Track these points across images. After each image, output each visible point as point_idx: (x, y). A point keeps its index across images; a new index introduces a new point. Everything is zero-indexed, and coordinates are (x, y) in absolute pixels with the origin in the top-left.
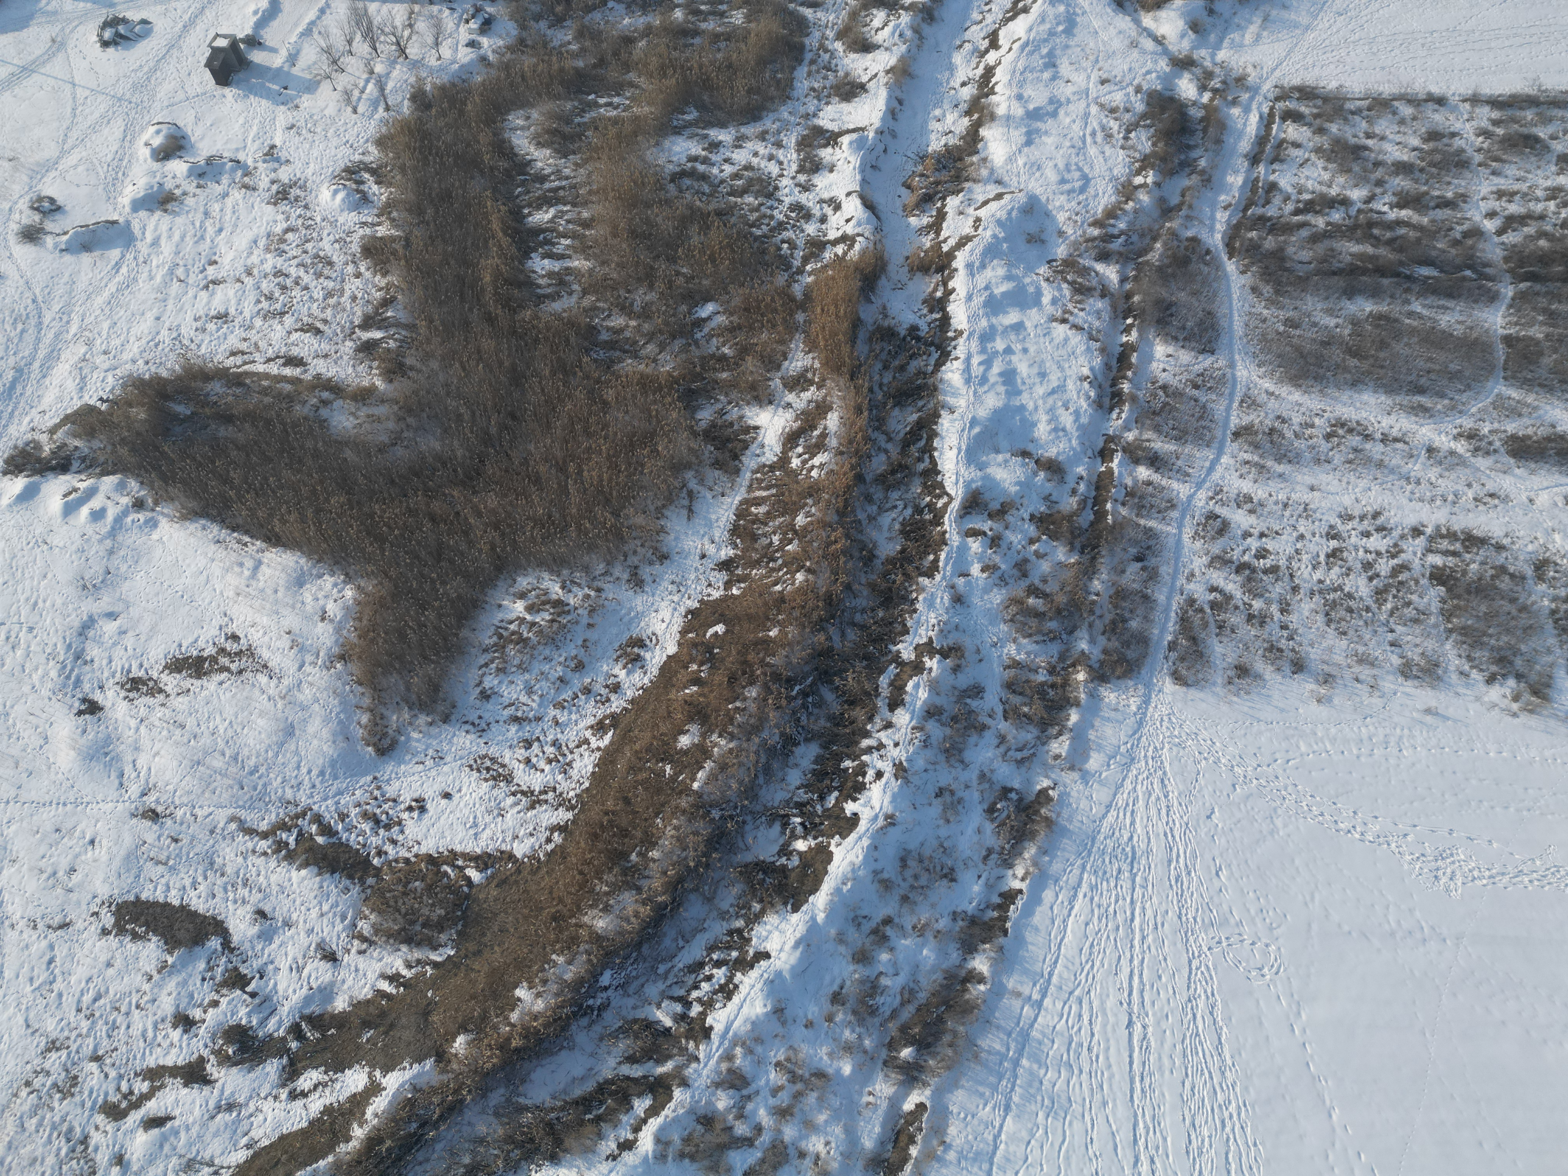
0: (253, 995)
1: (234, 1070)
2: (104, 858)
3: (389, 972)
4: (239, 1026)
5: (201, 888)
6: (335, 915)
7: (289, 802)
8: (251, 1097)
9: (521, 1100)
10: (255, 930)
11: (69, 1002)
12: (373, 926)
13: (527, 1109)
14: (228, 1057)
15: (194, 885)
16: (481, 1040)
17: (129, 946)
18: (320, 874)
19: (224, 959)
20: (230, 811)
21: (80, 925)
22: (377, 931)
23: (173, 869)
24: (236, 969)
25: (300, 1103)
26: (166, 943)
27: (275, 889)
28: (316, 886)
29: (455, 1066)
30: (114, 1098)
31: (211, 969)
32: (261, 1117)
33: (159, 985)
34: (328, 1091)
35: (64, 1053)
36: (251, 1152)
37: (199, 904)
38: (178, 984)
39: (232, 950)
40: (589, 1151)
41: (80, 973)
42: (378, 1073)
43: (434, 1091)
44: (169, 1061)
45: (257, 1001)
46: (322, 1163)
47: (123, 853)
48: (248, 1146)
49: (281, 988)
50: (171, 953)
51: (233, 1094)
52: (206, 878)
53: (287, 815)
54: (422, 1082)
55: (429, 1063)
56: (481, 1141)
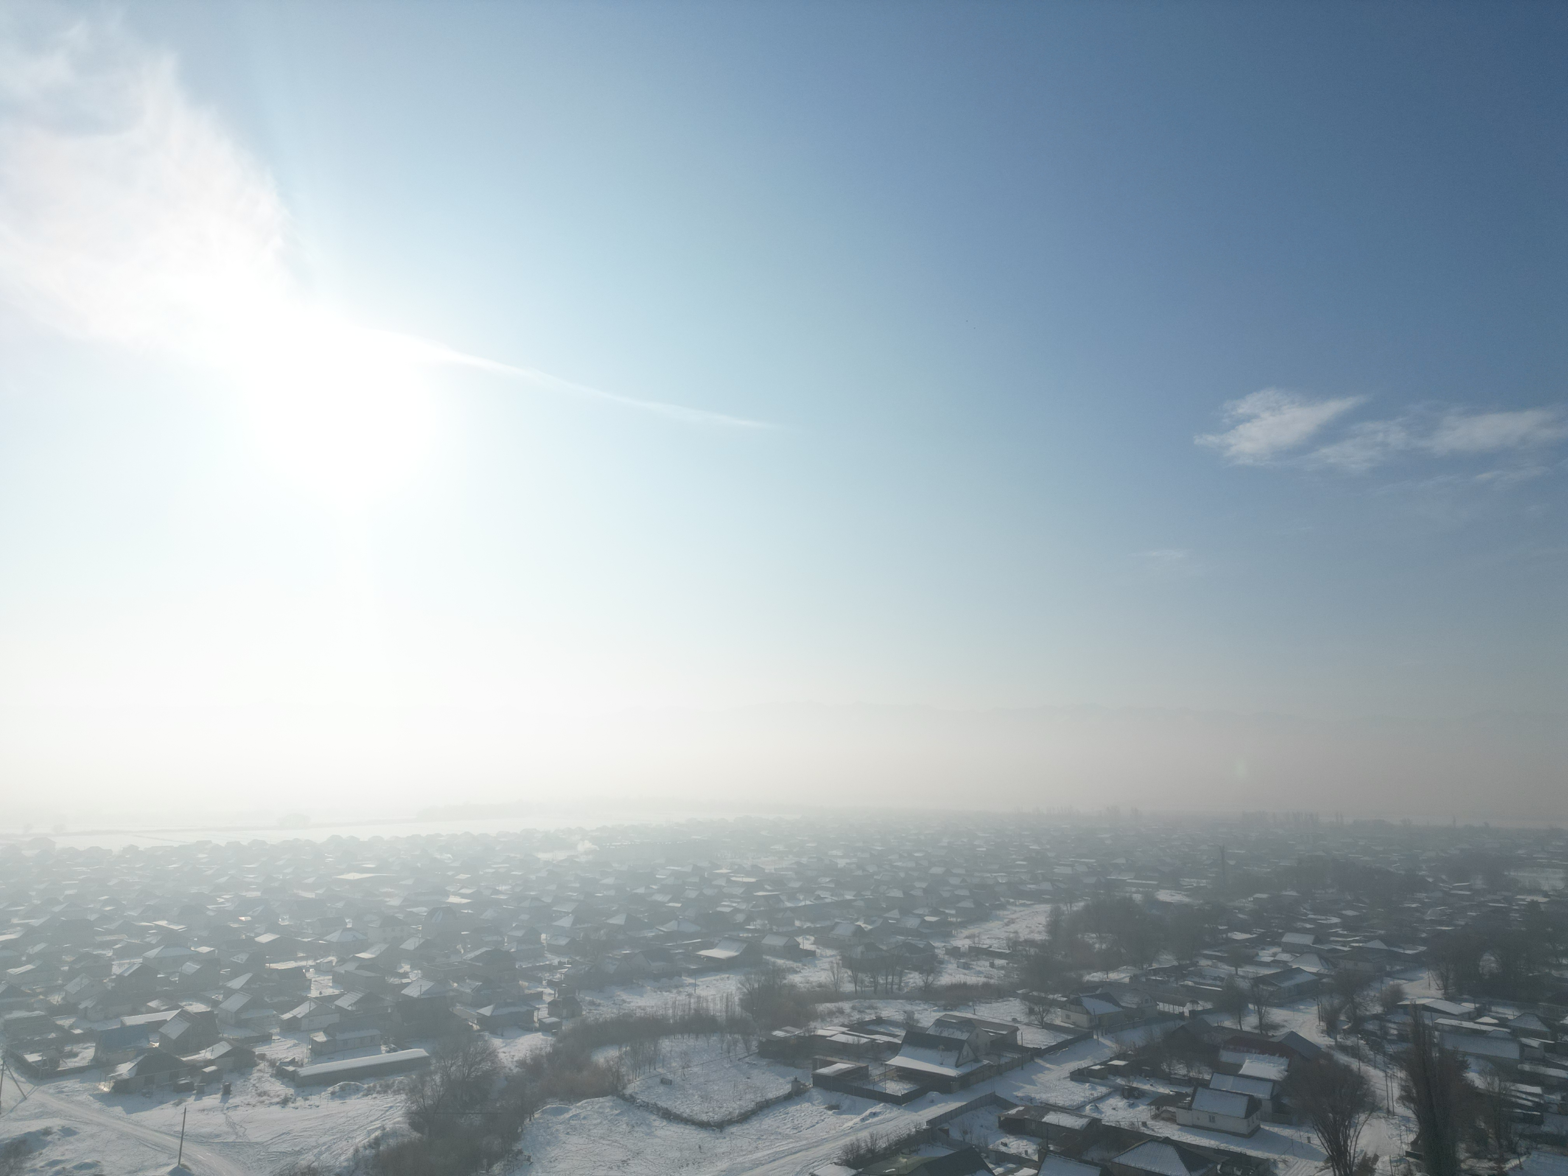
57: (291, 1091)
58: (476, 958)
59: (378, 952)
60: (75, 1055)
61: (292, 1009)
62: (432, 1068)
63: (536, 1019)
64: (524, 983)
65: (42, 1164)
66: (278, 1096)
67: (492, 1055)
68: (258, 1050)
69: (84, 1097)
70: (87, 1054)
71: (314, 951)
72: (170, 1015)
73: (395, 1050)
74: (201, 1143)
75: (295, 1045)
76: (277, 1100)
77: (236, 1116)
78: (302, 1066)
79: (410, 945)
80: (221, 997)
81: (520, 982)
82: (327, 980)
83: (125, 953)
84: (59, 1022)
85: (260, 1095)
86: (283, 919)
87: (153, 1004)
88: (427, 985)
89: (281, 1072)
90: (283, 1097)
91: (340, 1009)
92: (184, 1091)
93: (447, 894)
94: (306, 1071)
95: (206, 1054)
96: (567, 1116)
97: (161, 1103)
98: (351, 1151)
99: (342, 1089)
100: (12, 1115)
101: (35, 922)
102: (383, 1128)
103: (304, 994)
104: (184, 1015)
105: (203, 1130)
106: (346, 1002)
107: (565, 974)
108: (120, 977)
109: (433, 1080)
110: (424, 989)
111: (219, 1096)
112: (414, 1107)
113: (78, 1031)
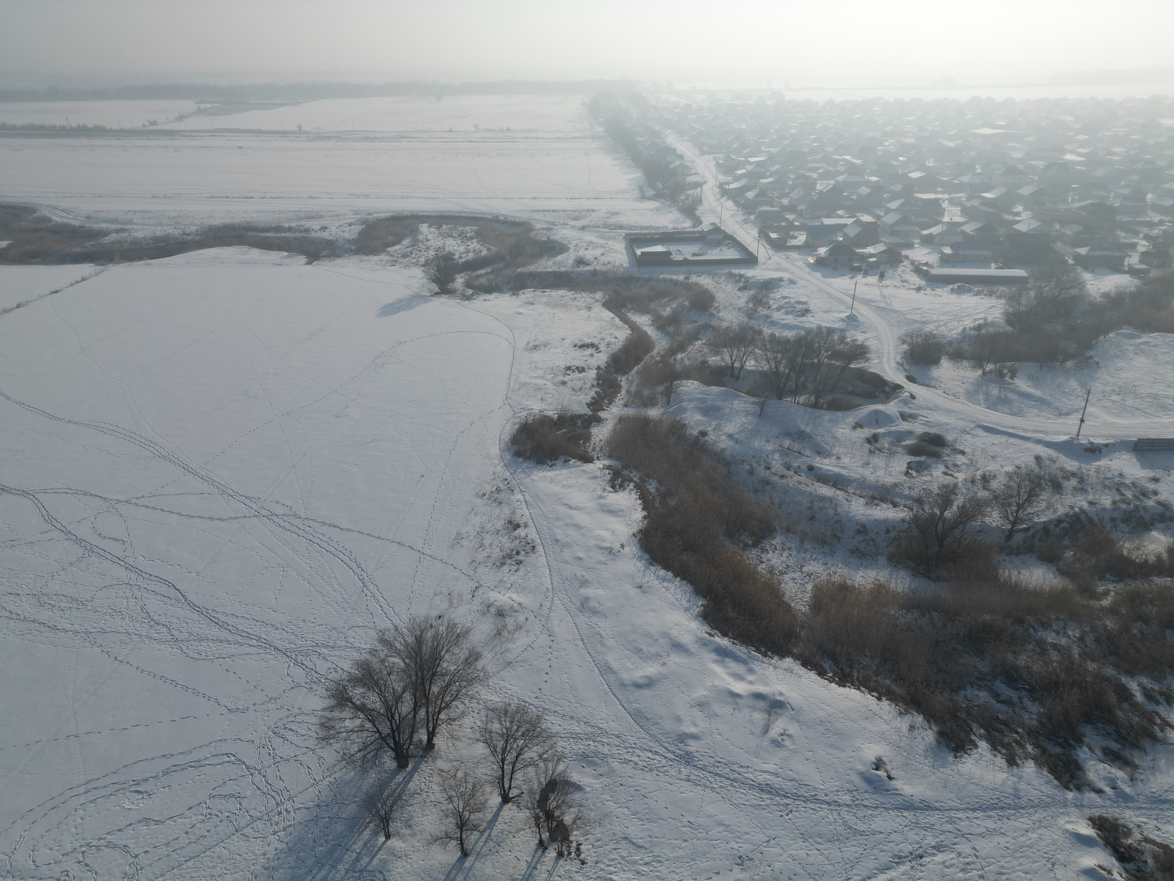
57: (923, 283)
58: (1081, 208)
59: (999, 194)
60: (796, 238)
61: (929, 228)
62: (1029, 286)
63: (1126, 263)
64: (1121, 234)
65: (779, 296)
66: (915, 284)
67: (1081, 285)
68: (904, 252)
69: (800, 264)
70: (801, 238)
71: (949, 187)
72: (850, 221)
73: (1002, 268)
74: (864, 304)
75: (929, 253)
76: (914, 287)
77: (888, 292)
78: (933, 267)
79: (1026, 191)
80: (882, 213)
81: (1118, 232)
82: (957, 210)
83: (824, 176)
84: (787, 216)
85: (903, 281)
86: (929, 162)
87: (840, 212)
88: (1034, 224)
89: (917, 269)
90: (918, 286)
91: (964, 233)
92: (857, 270)
93: (1064, 152)
94: (934, 271)
95: (870, 250)
96: (1138, 341)
97: (843, 275)
98: (960, 330)
99: (959, 288)
100: (764, 266)
101: (774, 150)
102: (985, 319)
103: (939, 218)
104: (858, 222)
105: (866, 297)
106: (969, 228)
107: (1164, 231)
108: (821, 192)
109: (1028, 294)
110: (1032, 227)
111: (877, 277)
112: (1011, 310)
113: (797, 224)
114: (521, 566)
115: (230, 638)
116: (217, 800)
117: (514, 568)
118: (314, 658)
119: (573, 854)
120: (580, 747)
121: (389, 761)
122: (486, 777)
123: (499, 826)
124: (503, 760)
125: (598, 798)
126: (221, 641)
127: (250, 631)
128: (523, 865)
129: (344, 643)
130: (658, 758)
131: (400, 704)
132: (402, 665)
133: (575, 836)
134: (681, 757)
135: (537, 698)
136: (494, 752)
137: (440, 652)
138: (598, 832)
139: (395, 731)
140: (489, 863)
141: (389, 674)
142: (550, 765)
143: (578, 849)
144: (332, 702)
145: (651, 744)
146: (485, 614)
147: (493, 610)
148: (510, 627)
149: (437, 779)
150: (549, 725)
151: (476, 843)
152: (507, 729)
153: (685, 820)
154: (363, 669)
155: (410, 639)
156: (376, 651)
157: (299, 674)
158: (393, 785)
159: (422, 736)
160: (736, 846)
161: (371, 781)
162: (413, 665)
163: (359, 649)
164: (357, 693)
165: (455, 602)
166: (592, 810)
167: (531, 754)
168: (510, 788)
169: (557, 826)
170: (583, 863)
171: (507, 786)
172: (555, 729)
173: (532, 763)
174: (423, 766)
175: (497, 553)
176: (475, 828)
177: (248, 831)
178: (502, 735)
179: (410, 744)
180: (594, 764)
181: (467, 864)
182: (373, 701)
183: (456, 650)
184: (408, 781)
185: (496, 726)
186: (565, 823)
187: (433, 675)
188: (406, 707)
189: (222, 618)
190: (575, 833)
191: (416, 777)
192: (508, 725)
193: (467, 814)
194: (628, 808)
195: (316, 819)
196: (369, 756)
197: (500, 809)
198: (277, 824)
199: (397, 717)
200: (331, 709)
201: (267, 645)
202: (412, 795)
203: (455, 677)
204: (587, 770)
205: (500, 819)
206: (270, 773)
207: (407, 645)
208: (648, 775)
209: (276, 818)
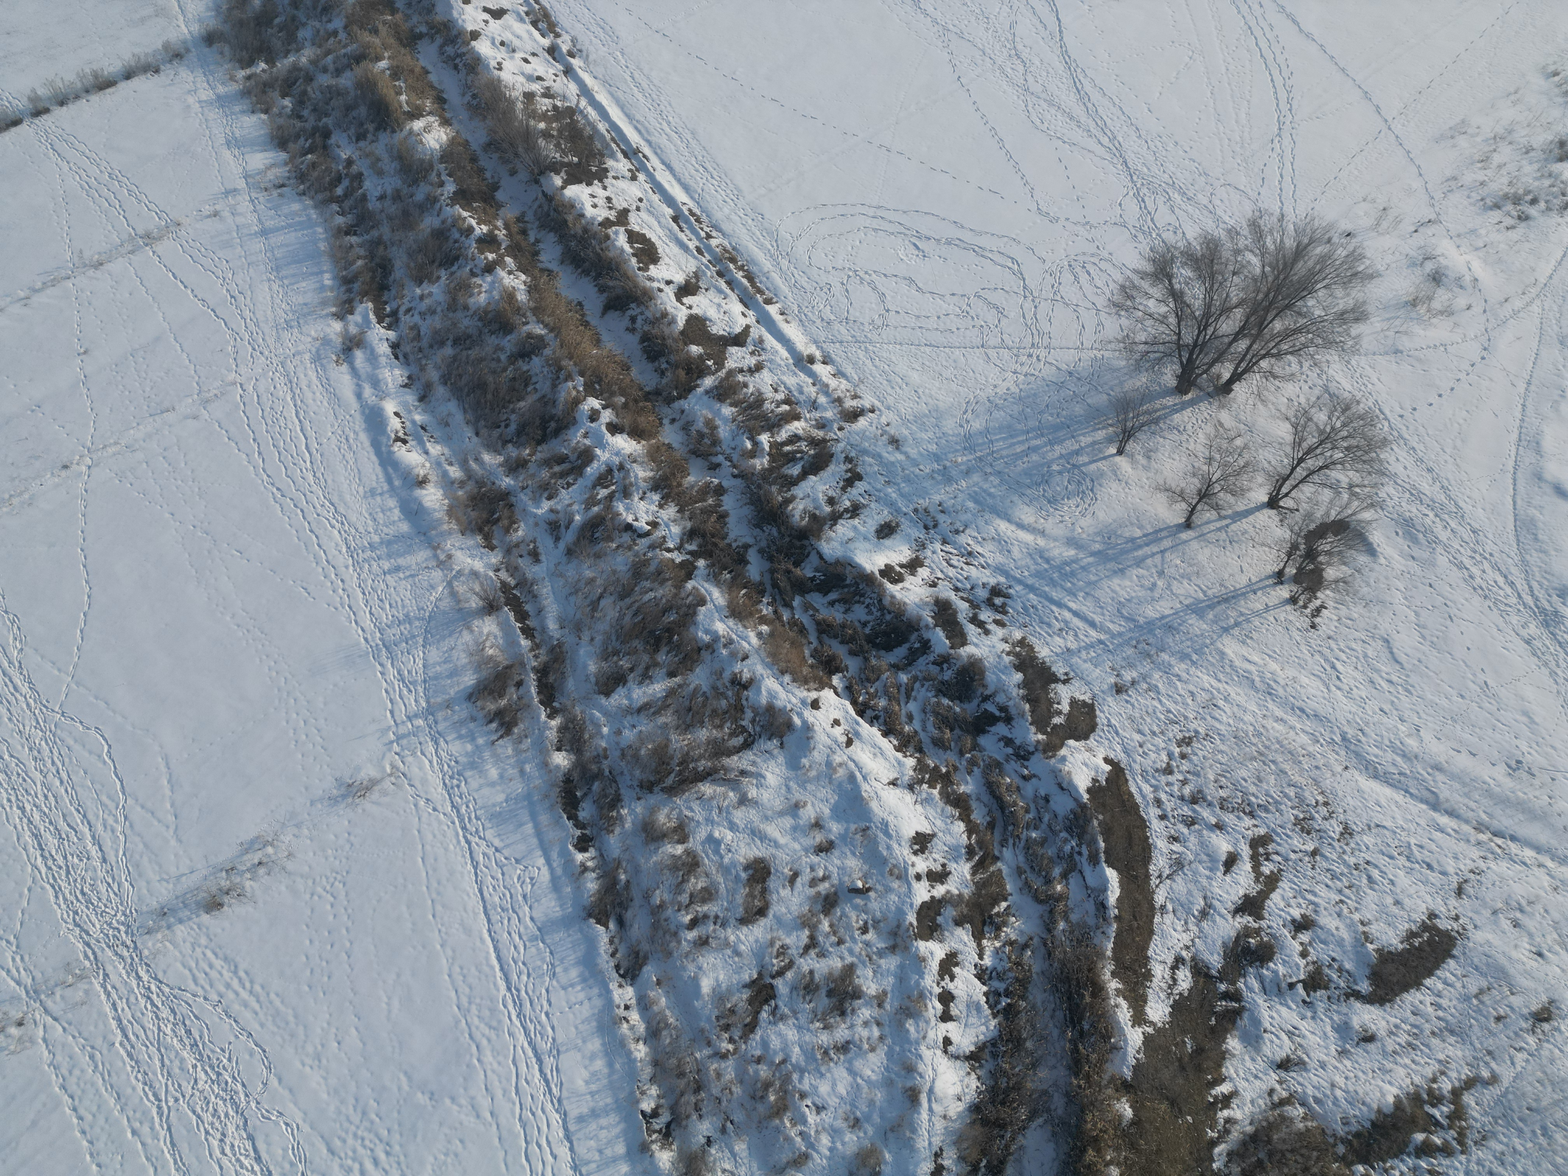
0: (1291, 986)
1: (1233, 934)
2: (1514, 954)
3: (1235, 1102)
4: (1270, 959)
5: (1430, 1009)
6: (1325, 1095)
7: (1484, 1138)
8: (1201, 931)
9: (1040, 1121)
10: (1356, 1023)
11: (1382, 861)
12: (1291, 1120)
13: (1030, 1118)
14: (1248, 936)
15: (1437, 1006)
16: (1115, 1129)
17: (1407, 926)
18: (1379, 1111)
19: (1342, 984)
20: (1506, 1083)
21: (1453, 902)
22: (1284, 1119)
23: (1466, 998)
24: (1326, 988)
25: (1170, 960)
26: (1390, 952)
27: (1389, 1065)
28: (1368, 1100)
29: (1110, 1091)
30: (1271, 848)
31: (1340, 970)
32: (1179, 928)
33: (1351, 926)
34: (1164, 986)
35: (1337, 837)
36: (1157, 906)
37: (1412, 997)
38: (1343, 940)
39: (1348, 996)
40: (959, 1140)
41: (1403, 880)
42: (1150, 1030)
43: (1102, 1061)
44: (1276, 896)
45: (1284, 985)
46: (1110, 945)
47: (1512, 971)
48: (1163, 907)
49: (1284, 1010)
50: (1377, 951)
51: (1214, 922)
52: (1439, 1018)
53: (1470, 1127)
54: (1116, 1057)
55: (1128, 1074)
56: (1034, 1066)
114: (1523, 224)
115: (1083, 119)
116: (980, 303)
117: (1509, 221)
118: (1161, 200)
119: (1308, 611)
120: (1413, 510)
121: (1169, 375)
122: (1266, 465)
123: (1244, 524)
124: (1301, 460)
125: (1387, 578)
126: (1072, 118)
127: (1108, 121)
128: (1243, 581)
129: (1205, 201)
130: (1509, 590)
131: (1223, 318)
132: (1258, 271)
133: (1324, 595)
134: (1543, 611)
135: (1401, 416)
136: (1297, 443)
137: (1316, 282)
138: (1357, 611)
139: (1198, 346)
140: (1207, 551)
141: (1234, 273)
142: (1356, 503)
143: (1318, 611)
144: (1149, 268)
145: (1514, 570)
146: (1414, 265)
147: (1429, 266)
148: (1436, 305)
149: (1209, 429)
150: (1392, 459)
151: (1207, 523)
152: (1333, 428)
153: (1482, 677)
154: (1208, 247)
155: (1290, 243)
156: (1238, 233)
157: (1132, 209)
158: (1158, 404)
159: (1225, 371)
160: (1524, 748)
161: (1139, 384)
162: (1270, 279)
163: (1218, 220)
164: (1183, 273)
165: (1385, 225)
166: (1368, 585)
167: (1341, 476)
168: (1286, 495)
169: (1312, 571)
170: (1313, 626)
171: (1284, 490)
172: (1395, 467)
173: (1335, 487)
174: (1203, 406)
175: (1500, 185)
176: (1217, 507)
177: (992, 353)
178: (1321, 432)
179: (1205, 372)
180: (1414, 540)
181: (1185, 535)
182: (1195, 295)
183: (1339, 292)
184: (1177, 411)
185: (1321, 417)
186: (1325, 574)
187: (1288, 307)
188: (1227, 326)
189: (1088, 87)
190: (1328, 592)
191: (1188, 412)
192: (1338, 424)
193: (1217, 488)
194: (1417, 614)
195: (1060, 386)
196: (1152, 356)
197: (1259, 508)
198: (1022, 364)
199: (1210, 331)
200: (1143, 275)
201: (1118, 152)
202: (1171, 428)
203: (1314, 326)
204: (1400, 540)
205: (1251, 518)
206: (1044, 307)
207: (1280, 248)
208: (1477, 600)
209: (1024, 359)
